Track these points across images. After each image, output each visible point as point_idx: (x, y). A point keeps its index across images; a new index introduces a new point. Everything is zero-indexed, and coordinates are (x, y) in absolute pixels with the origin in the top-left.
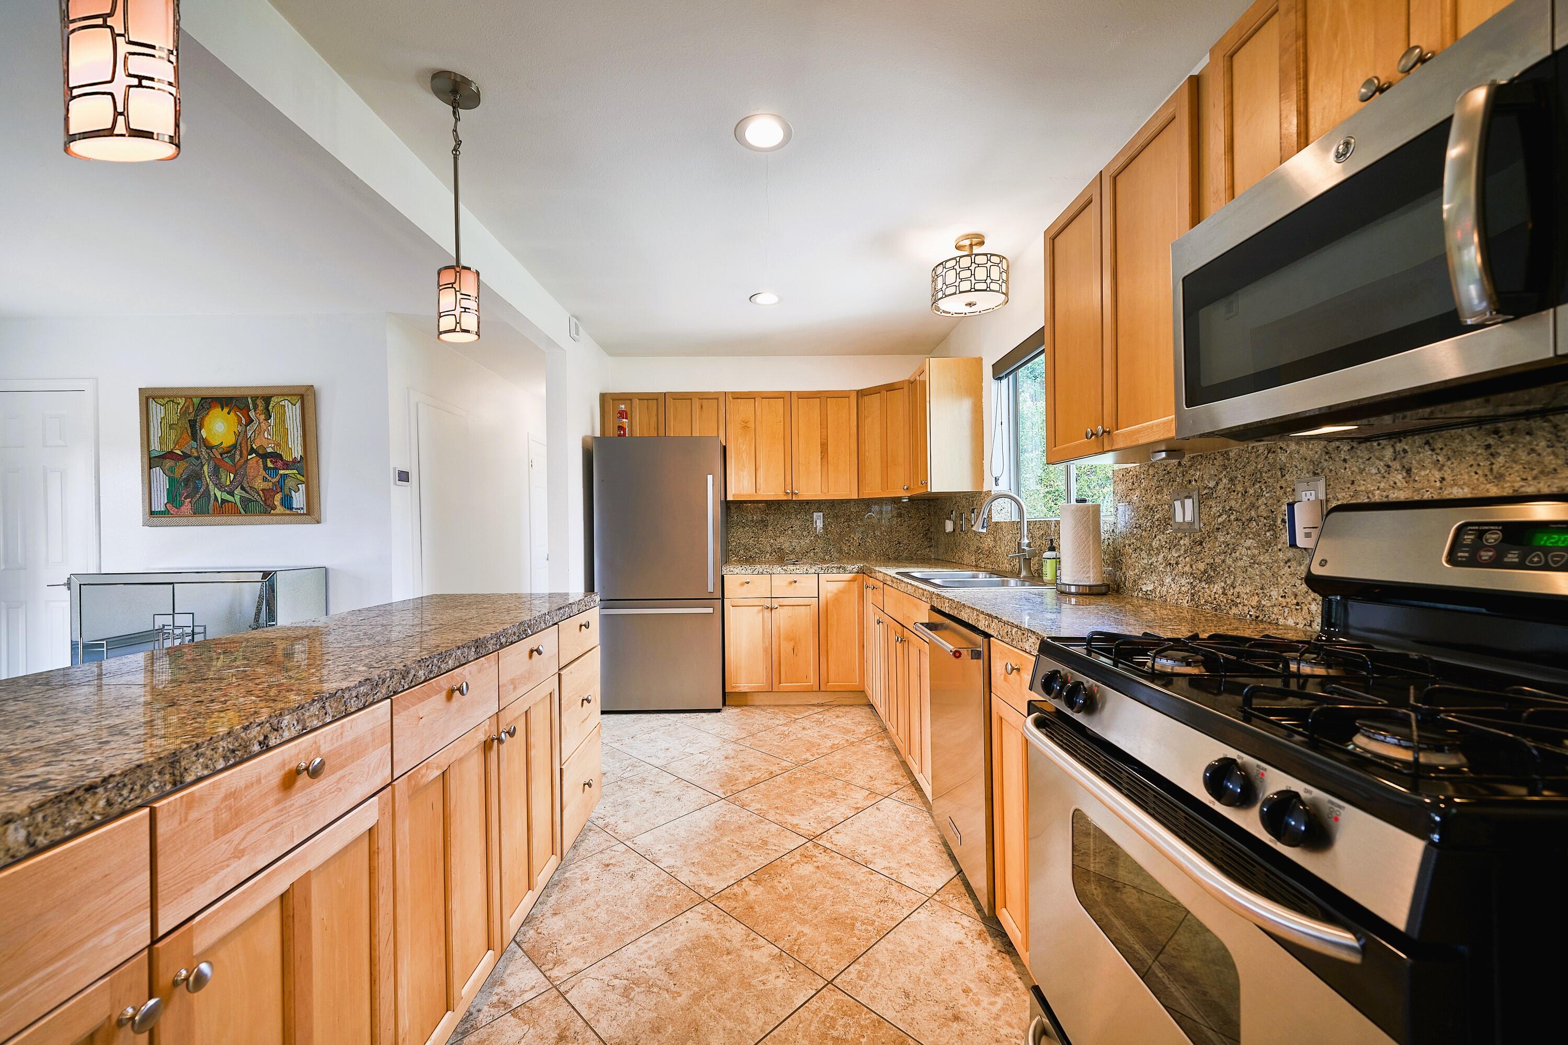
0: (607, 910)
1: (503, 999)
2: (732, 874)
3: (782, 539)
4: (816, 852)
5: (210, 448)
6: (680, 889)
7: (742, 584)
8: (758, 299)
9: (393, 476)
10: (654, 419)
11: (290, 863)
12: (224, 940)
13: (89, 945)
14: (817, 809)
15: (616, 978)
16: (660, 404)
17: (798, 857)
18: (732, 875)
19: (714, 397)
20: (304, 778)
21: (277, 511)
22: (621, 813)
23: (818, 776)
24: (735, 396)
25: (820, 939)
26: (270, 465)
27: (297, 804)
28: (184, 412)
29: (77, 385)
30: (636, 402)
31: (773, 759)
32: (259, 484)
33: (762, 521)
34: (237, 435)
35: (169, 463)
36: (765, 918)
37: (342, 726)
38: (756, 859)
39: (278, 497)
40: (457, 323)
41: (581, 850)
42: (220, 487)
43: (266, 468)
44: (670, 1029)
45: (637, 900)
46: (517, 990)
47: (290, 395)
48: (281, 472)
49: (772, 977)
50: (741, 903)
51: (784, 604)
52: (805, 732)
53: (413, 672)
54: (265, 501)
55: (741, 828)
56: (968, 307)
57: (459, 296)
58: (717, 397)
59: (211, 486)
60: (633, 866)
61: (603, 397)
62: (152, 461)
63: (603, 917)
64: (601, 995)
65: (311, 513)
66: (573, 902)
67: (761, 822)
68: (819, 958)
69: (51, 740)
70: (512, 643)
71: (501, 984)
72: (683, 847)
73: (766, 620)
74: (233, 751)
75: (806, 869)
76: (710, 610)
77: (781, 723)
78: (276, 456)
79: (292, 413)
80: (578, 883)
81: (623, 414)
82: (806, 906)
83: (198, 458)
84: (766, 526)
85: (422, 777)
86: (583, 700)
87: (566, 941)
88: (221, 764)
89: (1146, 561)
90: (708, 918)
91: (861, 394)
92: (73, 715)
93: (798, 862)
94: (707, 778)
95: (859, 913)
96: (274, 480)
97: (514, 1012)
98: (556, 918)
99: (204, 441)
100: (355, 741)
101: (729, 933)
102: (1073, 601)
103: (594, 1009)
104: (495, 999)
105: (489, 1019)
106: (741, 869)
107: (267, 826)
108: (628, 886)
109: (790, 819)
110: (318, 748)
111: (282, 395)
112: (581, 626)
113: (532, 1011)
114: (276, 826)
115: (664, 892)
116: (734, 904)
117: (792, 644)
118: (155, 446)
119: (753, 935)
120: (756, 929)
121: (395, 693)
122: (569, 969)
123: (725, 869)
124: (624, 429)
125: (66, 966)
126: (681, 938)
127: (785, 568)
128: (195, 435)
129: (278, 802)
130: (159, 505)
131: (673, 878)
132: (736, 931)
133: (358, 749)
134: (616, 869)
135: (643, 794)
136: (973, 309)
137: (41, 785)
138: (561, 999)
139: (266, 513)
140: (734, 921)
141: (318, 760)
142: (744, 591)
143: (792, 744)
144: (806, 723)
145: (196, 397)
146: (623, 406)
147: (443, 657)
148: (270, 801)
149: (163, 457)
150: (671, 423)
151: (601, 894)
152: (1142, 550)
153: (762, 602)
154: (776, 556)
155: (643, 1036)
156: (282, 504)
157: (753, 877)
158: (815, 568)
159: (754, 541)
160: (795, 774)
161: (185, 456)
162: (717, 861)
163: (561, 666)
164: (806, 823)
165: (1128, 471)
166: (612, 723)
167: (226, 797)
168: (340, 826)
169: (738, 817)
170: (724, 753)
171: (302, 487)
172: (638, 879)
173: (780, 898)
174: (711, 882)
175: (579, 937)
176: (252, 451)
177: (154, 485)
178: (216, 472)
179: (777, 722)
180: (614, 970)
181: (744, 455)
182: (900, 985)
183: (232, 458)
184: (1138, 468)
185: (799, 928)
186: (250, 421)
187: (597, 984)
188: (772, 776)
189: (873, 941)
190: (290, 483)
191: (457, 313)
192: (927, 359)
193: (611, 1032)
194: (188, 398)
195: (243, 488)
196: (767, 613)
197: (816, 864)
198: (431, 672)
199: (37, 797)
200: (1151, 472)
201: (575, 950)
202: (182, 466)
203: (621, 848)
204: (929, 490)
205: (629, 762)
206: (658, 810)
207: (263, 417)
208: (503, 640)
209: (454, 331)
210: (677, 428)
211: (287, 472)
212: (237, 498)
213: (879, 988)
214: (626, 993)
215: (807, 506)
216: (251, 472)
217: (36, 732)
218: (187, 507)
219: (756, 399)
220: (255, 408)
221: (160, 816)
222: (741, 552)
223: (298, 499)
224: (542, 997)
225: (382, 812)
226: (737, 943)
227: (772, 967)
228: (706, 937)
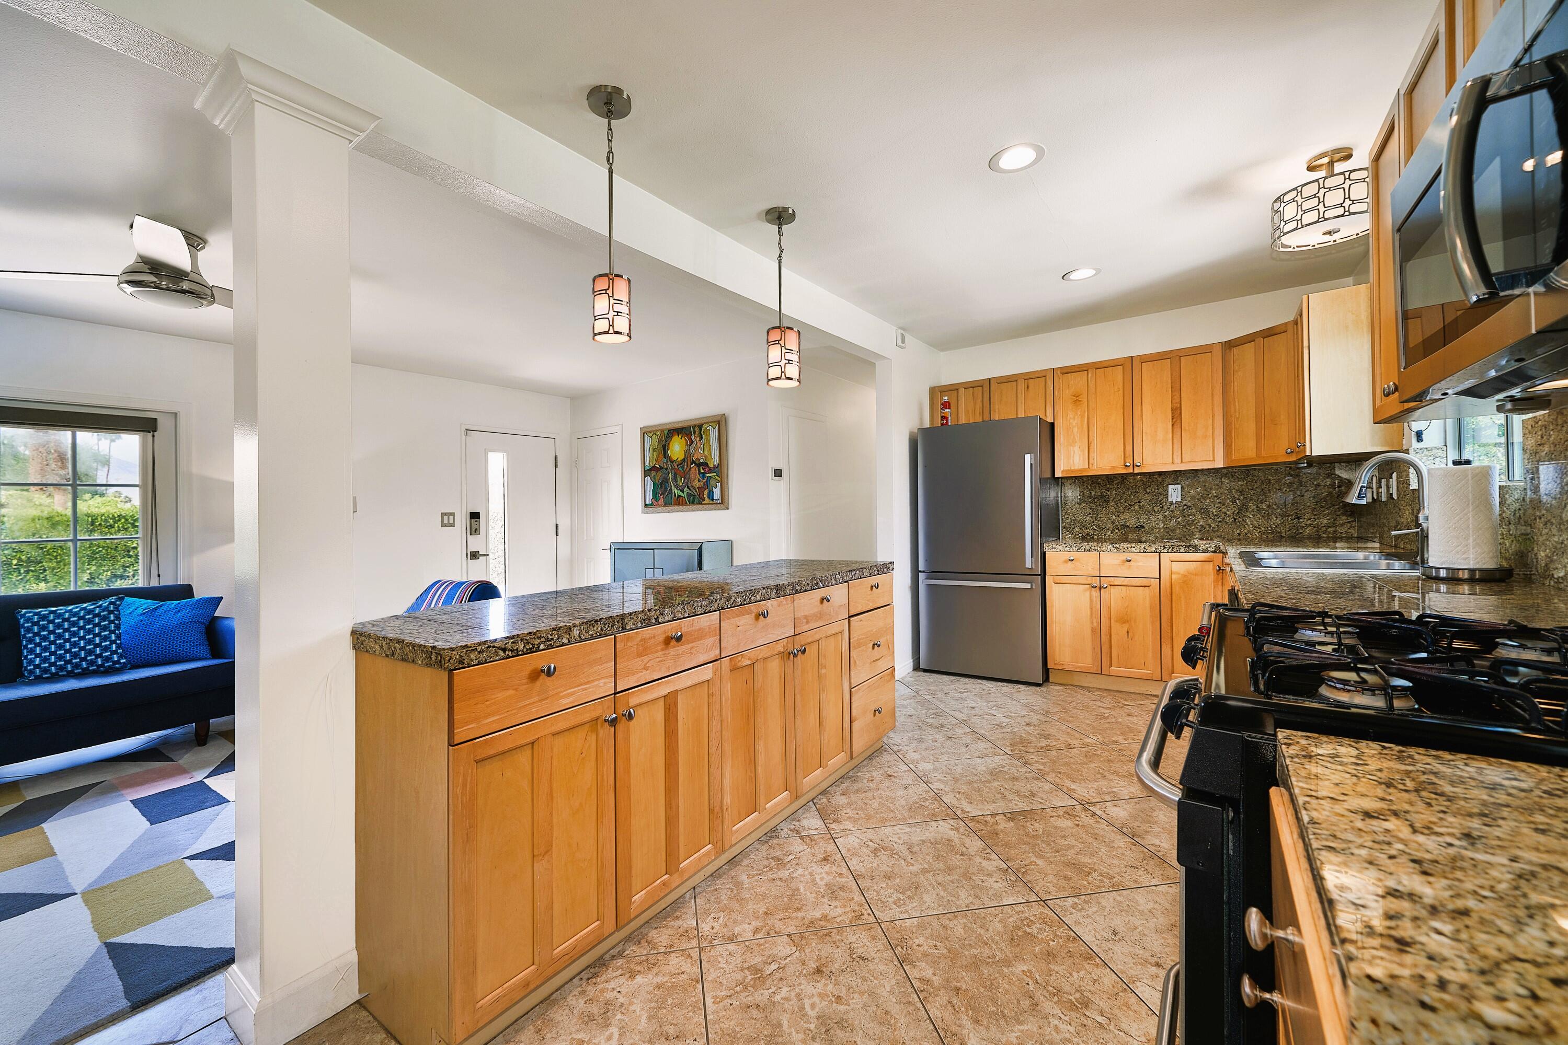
0: (880, 802)
1: (797, 828)
2: (991, 808)
3: (1126, 516)
4: (1083, 814)
5: (672, 462)
6: (941, 805)
7: (1066, 562)
8: (1073, 276)
9: (771, 473)
10: (979, 405)
11: (668, 682)
12: (640, 705)
13: (596, 683)
14: (1103, 783)
15: (871, 841)
16: (985, 389)
17: (1061, 813)
18: (989, 808)
19: (1041, 375)
20: (673, 642)
21: (705, 502)
22: (914, 745)
23: (1121, 758)
24: (1065, 371)
25: (1050, 872)
26: (702, 471)
27: (671, 654)
28: (660, 441)
29: (613, 430)
30: (962, 391)
31: (1077, 735)
32: (697, 484)
33: (1102, 496)
34: (685, 452)
35: (653, 473)
36: (1005, 843)
37: (693, 620)
38: (1018, 803)
39: (706, 492)
40: (782, 372)
41: (874, 761)
42: (677, 487)
43: (700, 473)
44: (898, 880)
45: (904, 803)
46: (806, 827)
47: (711, 422)
48: (708, 475)
49: (991, 880)
50: (989, 828)
51: (1116, 583)
52: (1130, 718)
53: (733, 598)
54: (699, 495)
55: (1015, 779)
56: (1328, 236)
57: (784, 351)
58: (1044, 375)
59: (673, 487)
60: (910, 781)
61: (933, 391)
62: (647, 473)
63: (876, 805)
64: (858, 847)
65: (723, 503)
66: (857, 791)
67: (1038, 779)
68: (1041, 883)
69: (589, 607)
70: (805, 591)
71: (798, 821)
72: (956, 780)
73: (1094, 599)
74: (644, 620)
75: (1067, 823)
76: (1028, 586)
77: (1104, 705)
78: (705, 464)
79: (714, 433)
80: (865, 781)
81: (946, 405)
82: (1048, 848)
83: (666, 469)
84: (1107, 502)
85: (739, 661)
86: (874, 645)
87: (845, 812)
88: (639, 625)
89: (1556, 539)
90: (957, 830)
91: (1229, 345)
92: (596, 601)
93: (1059, 816)
94: (1000, 736)
95: (1102, 868)
96: (704, 481)
97: (801, 838)
98: (843, 797)
99: (669, 457)
100: (700, 629)
101: (968, 842)
102: (1443, 588)
103: (851, 853)
104: (793, 827)
105: (786, 836)
106: (1001, 807)
107: (658, 660)
108: (901, 792)
109: (1068, 783)
110: (681, 629)
111: (708, 423)
112: (872, 587)
113: (812, 840)
114: (661, 661)
115: (927, 803)
116: (982, 827)
117: (1125, 627)
118: (647, 463)
119: (989, 851)
120: (993, 848)
121: (723, 608)
122: (842, 827)
123: (986, 803)
124: (947, 419)
125: (589, 688)
126: (927, 834)
127: (1117, 546)
128: (665, 454)
129: (662, 650)
130: (649, 502)
131: (938, 797)
132: (975, 845)
133: (701, 635)
134: (896, 780)
135: (937, 736)
136: (1336, 236)
137: (583, 618)
138: (832, 840)
139: (700, 503)
140: (977, 838)
141: (679, 634)
142: (1068, 568)
143: (1107, 725)
144: (1135, 711)
145: (666, 429)
146: (946, 398)
147: (753, 592)
148: (659, 648)
149: (650, 470)
150: (995, 406)
151: (879, 792)
152: (1552, 524)
153: (1089, 580)
154: (1119, 533)
155: (878, 878)
156: (708, 497)
157: (1009, 815)
158: (1156, 546)
159: (1092, 517)
160: (1096, 750)
161: (661, 468)
162: (980, 795)
163: (852, 613)
164: (1082, 791)
165: (1536, 420)
166: (931, 680)
167: (641, 641)
168: (691, 673)
169: (1014, 768)
170: (1027, 720)
171: (718, 484)
172: (910, 791)
173: (1027, 835)
174: (968, 808)
175: (855, 812)
176: (693, 462)
177: (646, 487)
178: (675, 478)
179: (1101, 704)
180: (871, 837)
181: (1076, 430)
182: (1112, 925)
183: (683, 467)
184: (1546, 416)
185: (1033, 859)
186: (692, 442)
187: (858, 840)
188: (1069, 746)
189: (1103, 890)
190: (712, 482)
191: (782, 364)
192: (1305, 297)
193: (857, 868)
194: (662, 431)
195: (688, 487)
196: (1095, 593)
197: (1077, 822)
198: (745, 600)
199: (581, 621)
200: (1560, 422)
201: (850, 818)
202: (659, 473)
203: (905, 768)
204: (1308, 453)
205: (934, 711)
206: (945, 750)
207: (698, 439)
208: (798, 588)
209: (780, 378)
210: (1002, 412)
211: (710, 475)
212: (685, 493)
213: (1089, 920)
214: (875, 852)
215: (1160, 479)
216: (692, 476)
217: (585, 604)
218: (661, 501)
219: (1090, 371)
220: (694, 434)
221: (618, 640)
222: (1077, 529)
223: (717, 494)
224: (821, 836)
225: (714, 673)
226: (972, 851)
227: (994, 875)
228: (949, 840)
